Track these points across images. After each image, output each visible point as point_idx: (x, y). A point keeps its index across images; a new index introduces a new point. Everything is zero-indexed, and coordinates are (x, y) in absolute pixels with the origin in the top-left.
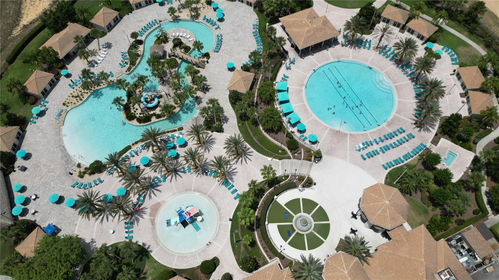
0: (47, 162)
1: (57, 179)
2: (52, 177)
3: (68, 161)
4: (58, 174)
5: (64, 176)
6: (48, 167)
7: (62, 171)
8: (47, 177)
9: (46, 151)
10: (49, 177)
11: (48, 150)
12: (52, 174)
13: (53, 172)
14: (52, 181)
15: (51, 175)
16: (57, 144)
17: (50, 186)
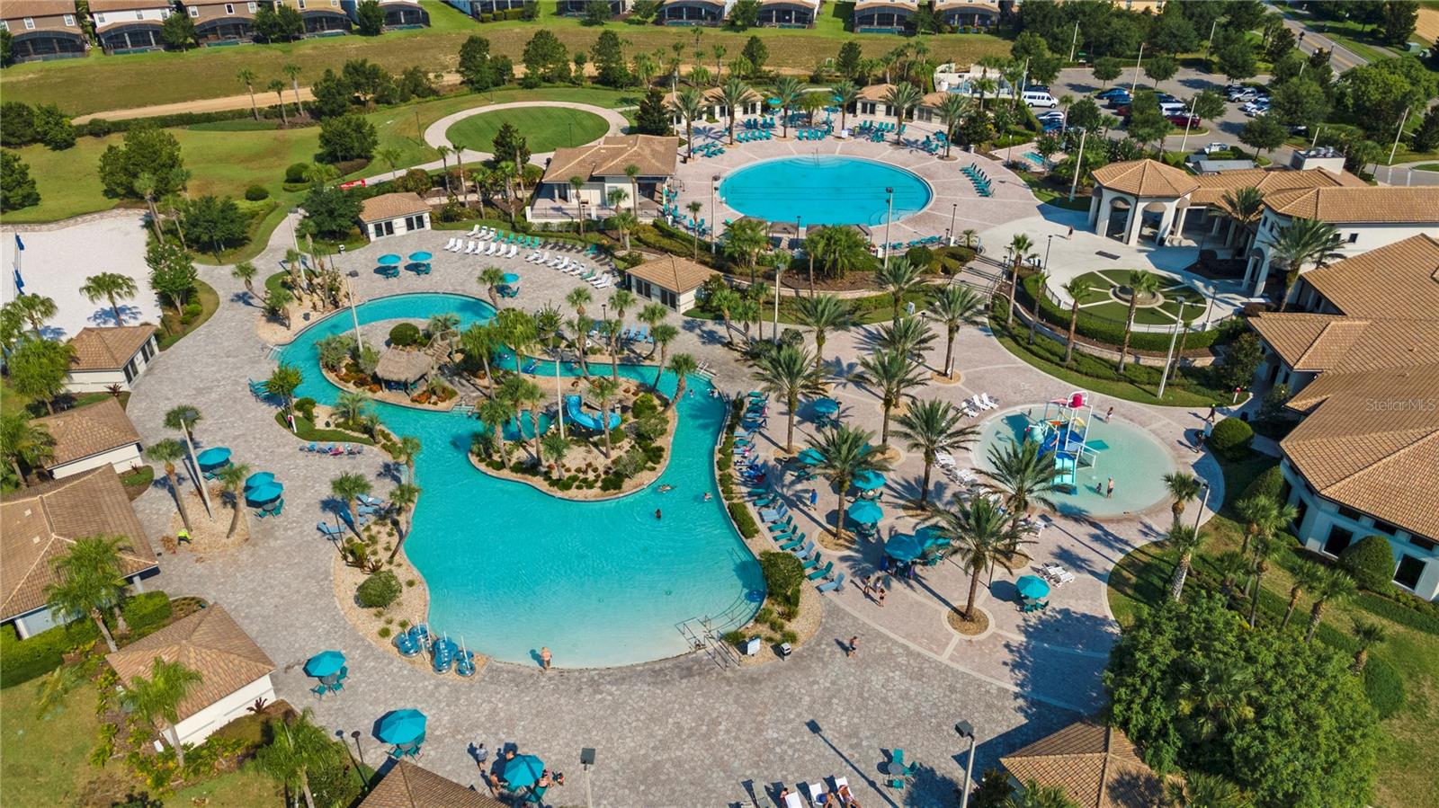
0: (651, 735)
1: (763, 714)
2: (739, 729)
3: (689, 669)
4: (733, 708)
5: (757, 692)
6: (679, 735)
7: (727, 693)
8: (728, 746)
9: (589, 732)
10: (737, 738)
11: (590, 724)
12: (722, 727)
13: (715, 722)
14: (759, 731)
15: (728, 731)
16: (579, 690)
17: (781, 743)
